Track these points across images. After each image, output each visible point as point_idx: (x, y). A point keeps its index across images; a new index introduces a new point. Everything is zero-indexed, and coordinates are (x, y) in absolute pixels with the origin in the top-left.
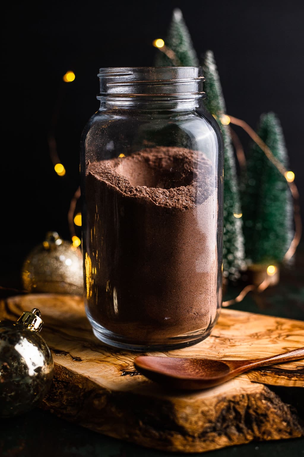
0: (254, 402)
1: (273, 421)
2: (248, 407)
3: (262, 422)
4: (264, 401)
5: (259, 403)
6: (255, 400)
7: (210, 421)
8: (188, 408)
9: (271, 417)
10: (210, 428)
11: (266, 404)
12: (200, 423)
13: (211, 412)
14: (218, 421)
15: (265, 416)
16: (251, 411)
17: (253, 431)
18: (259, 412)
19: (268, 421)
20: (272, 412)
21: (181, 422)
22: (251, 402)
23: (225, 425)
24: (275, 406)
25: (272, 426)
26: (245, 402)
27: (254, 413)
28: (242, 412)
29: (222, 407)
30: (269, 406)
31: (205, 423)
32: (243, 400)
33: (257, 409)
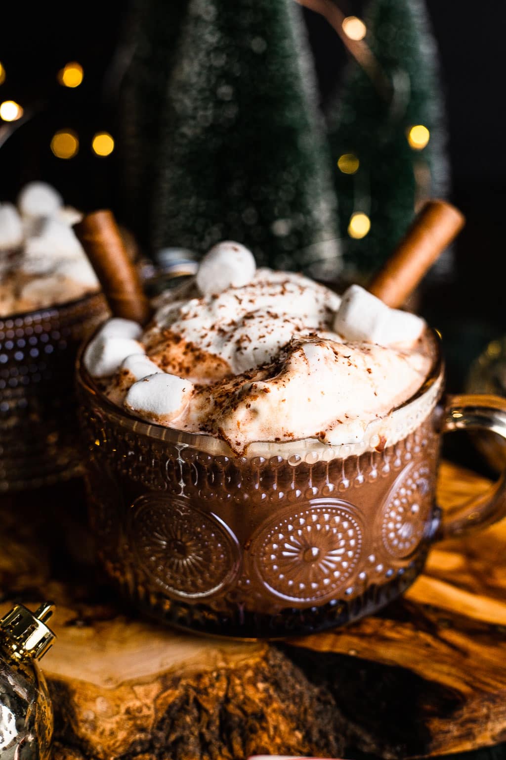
0: (239, 689)
1: (276, 728)
2: (227, 700)
3: (253, 731)
4: (261, 686)
5: (250, 692)
6: (242, 685)
7: (142, 729)
8: (99, 700)
9: (273, 719)
10: (141, 742)
11: (266, 690)
12: (121, 735)
13: (145, 712)
14: (160, 728)
15: (261, 717)
16: (231, 708)
17: (231, 750)
18: (249, 709)
19: (265, 730)
20: (274, 711)
21: (84, 730)
22: (233, 689)
23: (173, 737)
24: (282, 695)
25: (272, 739)
26: (220, 689)
27: (238, 712)
28: (213, 709)
29: (171, 700)
30: (270, 697)
31: (131, 733)
32: (217, 685)
33: (244, 703)
